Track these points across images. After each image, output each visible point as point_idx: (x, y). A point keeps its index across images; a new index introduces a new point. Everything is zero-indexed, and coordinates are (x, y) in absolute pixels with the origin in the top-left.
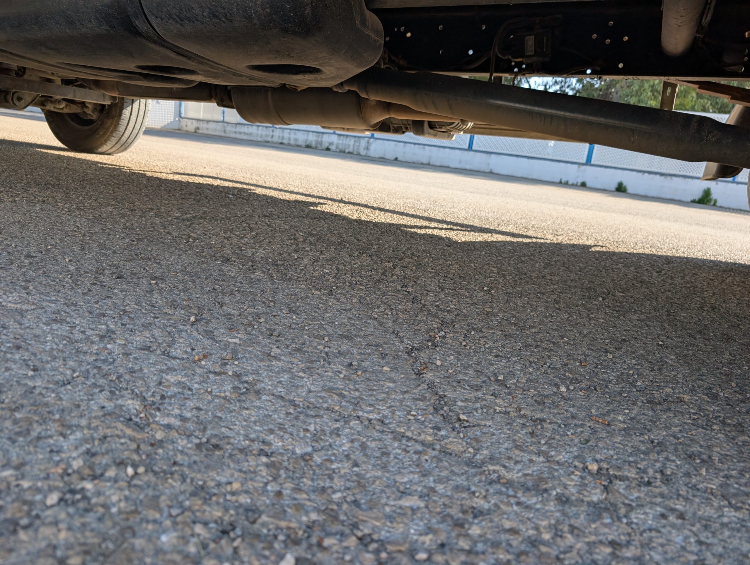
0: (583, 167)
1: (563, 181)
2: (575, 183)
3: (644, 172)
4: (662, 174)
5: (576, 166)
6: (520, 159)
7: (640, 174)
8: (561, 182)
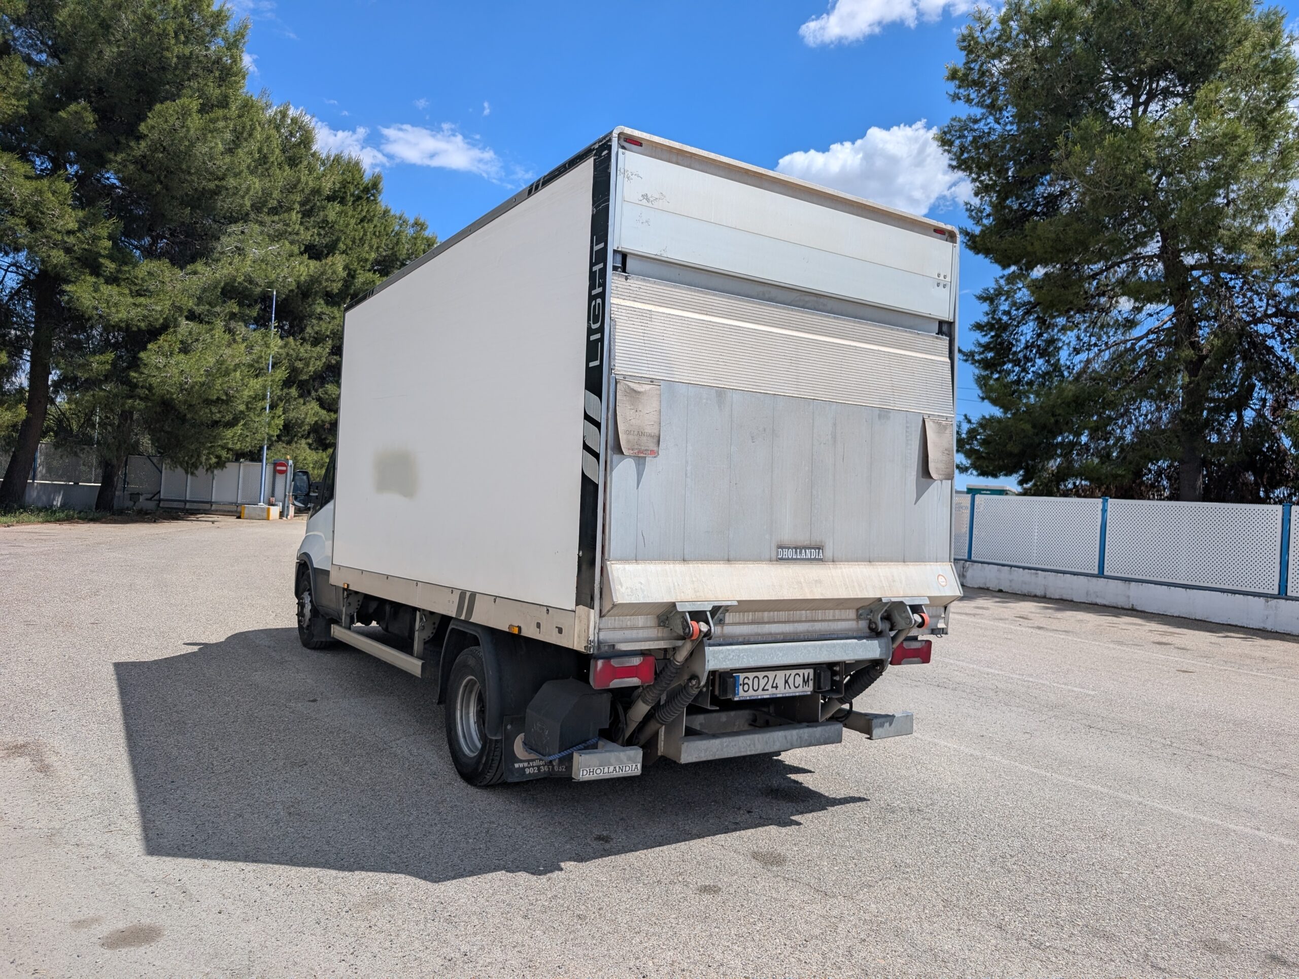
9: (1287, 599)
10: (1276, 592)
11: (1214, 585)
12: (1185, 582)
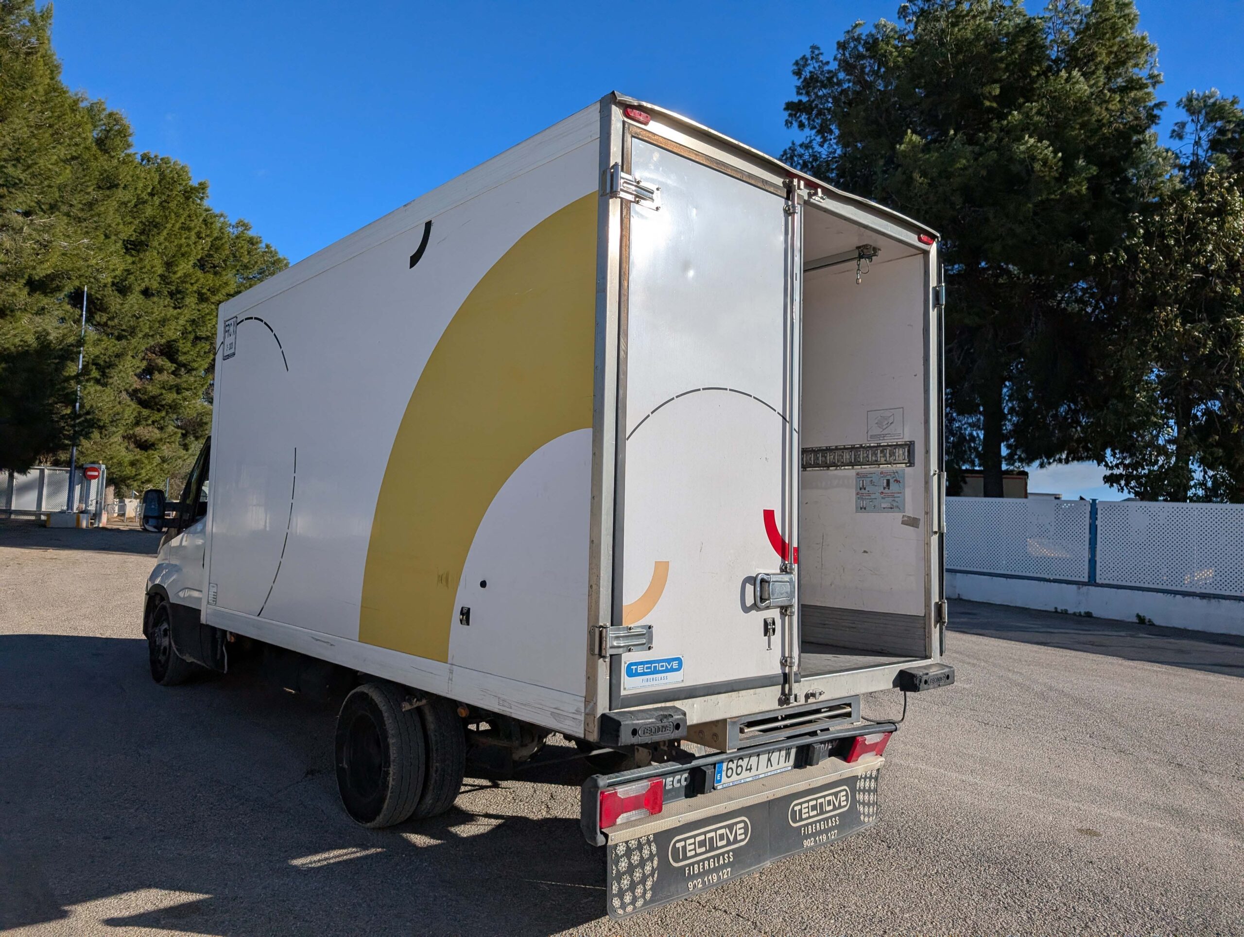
0: (1085, 588)
1: (1059, 610)
2: (1077, 611)
3: (1175, 593)
4: (1203, 596)
5: (1074, 587)
6: (994, 578)
7: (1169, 597)
8: (1056, 612)
9: (1095, 586)
10: (1086, 580)
11: (1031, 575)
12: (1006, 572)
